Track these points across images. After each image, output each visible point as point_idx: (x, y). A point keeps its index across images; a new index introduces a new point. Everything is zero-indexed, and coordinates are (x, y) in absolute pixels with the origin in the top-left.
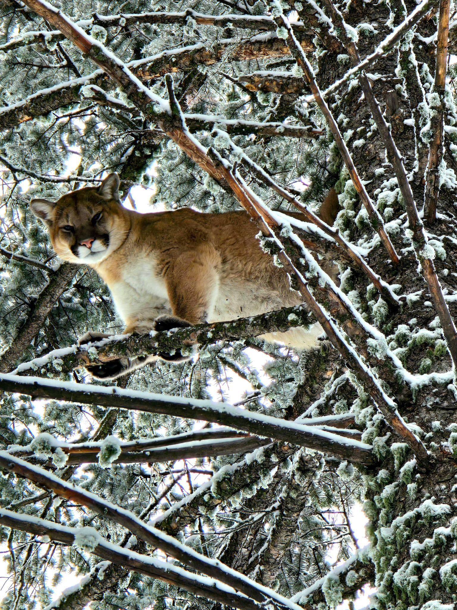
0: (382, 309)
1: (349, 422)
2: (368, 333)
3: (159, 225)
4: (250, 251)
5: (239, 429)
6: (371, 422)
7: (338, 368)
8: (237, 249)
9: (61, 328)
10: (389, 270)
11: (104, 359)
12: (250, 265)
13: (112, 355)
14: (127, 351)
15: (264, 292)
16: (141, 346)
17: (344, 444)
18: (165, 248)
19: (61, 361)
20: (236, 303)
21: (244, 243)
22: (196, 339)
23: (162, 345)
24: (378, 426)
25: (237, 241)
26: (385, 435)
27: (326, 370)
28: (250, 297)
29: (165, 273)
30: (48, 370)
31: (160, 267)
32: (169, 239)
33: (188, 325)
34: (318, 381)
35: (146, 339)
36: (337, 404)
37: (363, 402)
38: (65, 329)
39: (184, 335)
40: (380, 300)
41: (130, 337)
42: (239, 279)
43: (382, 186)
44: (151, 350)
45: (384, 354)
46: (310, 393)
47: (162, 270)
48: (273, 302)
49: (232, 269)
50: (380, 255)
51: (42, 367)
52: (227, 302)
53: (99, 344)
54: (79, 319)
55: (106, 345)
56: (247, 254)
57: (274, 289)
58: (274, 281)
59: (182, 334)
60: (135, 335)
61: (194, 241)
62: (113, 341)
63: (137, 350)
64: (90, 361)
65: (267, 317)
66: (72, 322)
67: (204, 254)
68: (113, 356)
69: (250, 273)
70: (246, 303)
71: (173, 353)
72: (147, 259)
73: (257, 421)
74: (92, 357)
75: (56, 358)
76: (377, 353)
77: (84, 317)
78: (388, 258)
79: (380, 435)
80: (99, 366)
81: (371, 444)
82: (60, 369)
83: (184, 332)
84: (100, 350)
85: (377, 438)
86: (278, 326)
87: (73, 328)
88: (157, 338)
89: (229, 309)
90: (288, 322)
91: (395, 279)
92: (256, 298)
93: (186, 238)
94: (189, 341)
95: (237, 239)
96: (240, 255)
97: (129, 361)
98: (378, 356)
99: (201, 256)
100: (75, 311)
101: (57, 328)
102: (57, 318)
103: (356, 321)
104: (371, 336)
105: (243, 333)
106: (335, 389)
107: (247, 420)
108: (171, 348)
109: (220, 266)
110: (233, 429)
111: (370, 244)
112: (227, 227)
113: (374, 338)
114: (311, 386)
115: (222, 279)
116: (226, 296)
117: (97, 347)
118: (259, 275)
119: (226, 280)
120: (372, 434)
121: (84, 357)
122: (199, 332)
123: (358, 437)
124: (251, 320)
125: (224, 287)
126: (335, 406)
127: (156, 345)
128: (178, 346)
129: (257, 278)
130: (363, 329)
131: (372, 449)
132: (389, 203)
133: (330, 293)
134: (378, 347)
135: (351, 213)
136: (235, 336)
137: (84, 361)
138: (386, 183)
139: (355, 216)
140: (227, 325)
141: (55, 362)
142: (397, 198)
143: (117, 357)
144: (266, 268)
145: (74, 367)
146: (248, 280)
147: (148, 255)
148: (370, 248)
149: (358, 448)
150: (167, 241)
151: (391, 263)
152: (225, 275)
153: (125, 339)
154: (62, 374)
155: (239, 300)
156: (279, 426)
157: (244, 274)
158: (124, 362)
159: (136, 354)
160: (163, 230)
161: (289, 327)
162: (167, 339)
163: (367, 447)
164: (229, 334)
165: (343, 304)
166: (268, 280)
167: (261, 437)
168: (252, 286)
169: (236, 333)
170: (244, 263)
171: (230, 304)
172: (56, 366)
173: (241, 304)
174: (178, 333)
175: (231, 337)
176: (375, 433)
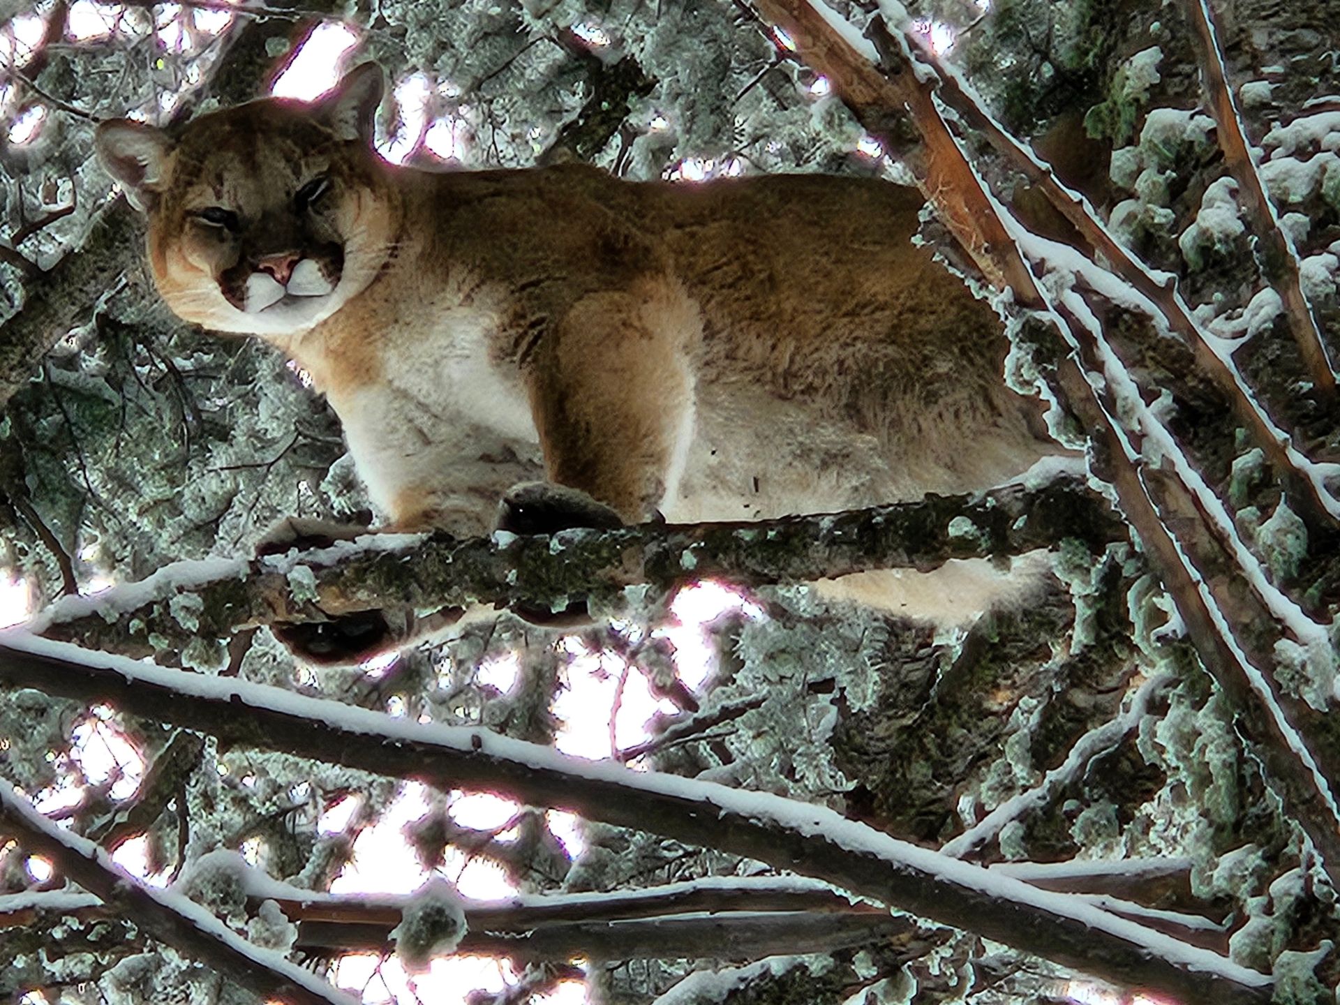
0: (1290, 540)
1: (1166, 886)
2: (1279, 621)
3: (503, 208)
4: (788, 306)
5: (856, 892)
6: (1261, 900)
7: (1057, 689)
8: (748, 298)
9: (44, 449)
10: (1305, 416)
11: (335, 605)
12: (788, 347)
13: (362, 595)
14: (414, 587)
15: (830, 435)
16: (460, 574)
17: (1185, 965)
18: (524, 281)
19: (196, 601)
20: (741, 465)
21: (771, 278)
22: (640, 570)
23: (530, 579)
24: (1287, 917)
25: (747, 273)
26: (1311, 945)
27: (997, 687)
28: (786, 449)
29: (526, 354)
30: (151, 626)
31: (513, 332)
32: (535, 249)
33: (617, 524)
34: (965, 716)
35: (479, 555)
36: (1086, 813)
37: (1220, 829)
38: (53, 454)
39: (605, 554)
40: (1282, 509)
41: (424, 543)
42: (756, 389)
43: (1267, 139)
44: (491, 591)
45: (1328, 694)
46: (934, 751)
47: (517, 344)
48: (860, 468)
49: (731, 356)
50: (1271, 363)
51: (134, 615)
52: (713, 460)
53: (324, 556)
54: (98, 423)
55: (344, 561)
56: (780, 312)
57: (863, 427)
58: (864, 402)
59: (596, 550)
60: (442, 537)
61: (616, 264)
62: (367, 551)
63: (446, 586)
64: (291, 606)
65: (879, 519)
66: (76, 433)
67: (651, 306)
68: (364, 599)
69: (789, 375)
70: (772, 468)
71: (560, 605)
72: (465, 311)
73: (919, 871)
74: (299, 597)
75: (181, 590)
76: (1305, 689)
77: (117, 421)
78: (1298, 375)
79: (1294, 943)
80: (316, 626)
81: (1267, 970)
82: (192, 625)
83: (602, 545)
84: (327, 576)
85: (1287, 955)
86: (911, 552)
87: (78, 452)
88: (514, 555)
89: (717, 479)
90: (945, 543)
91: (1323, 445)
92: (805, 453)
93: (588, 252)
94: (618, 573)
95: (744, 266)
96: (755, 317)
97: (410, 616)
98: (1310, 696)
99: (643, 313)
100: (89, 398)
101: (31, 449)
102: (31, 416)
103: (1245, 583)
104: (1287, 632)
105: (796, 562)
106: (1083, 766)
107: (887, 864)
108: (558, 591)
109: (701, 349)
110: (821, 885)
111: (1236, 324)
112: (713, 228)
113: (1294, 638)
114: (941, 733)
115: (705, 386)
116: (713, 441)
117: (316, 567)
118: (817, 382)
119: (715, 388)
120: (1265, 936)
121: (272, 595)
122: (652, 548)
123: (1217, 942)
124: (826, 523)
125: (706, 412)
126: (1079, 821)
127: (512, 576)
128: (581, 586)
129: (810, 389)
130: (1264, 607)
131: (1270, 986)
132: (1295, 198)
133: (1173, 486)
134: (1309, 668)
135: (1162, 215)
136: (769, 570)
137: (270, 605)
138: (1277, 131)
139: (1177, 227)
140: (747, 535)
141: (178, 601)
142: (1319, 183)
143: (376, 603)
144: (841, 363)
145: (237, 621)
146: (783, 398)
147: (468, 297)
148: (1236, 335)
149: (1224, 981)
150: (531, 256)
151: (1310, 394)
152: (712, 373)
153: (408, 550)
154: (197, 642)
155: (752, 456)
156: (983, 893)
157: (769, 375)
158: (396, 618)
159: (442, 599)
160: (514, 224)
161: (944, 559)
162: (548, 561)
163: (1251, 977)
164: (751, 563)
165: (1208, 527)
166: (844, 401)
167: (925, 924)
168: (793, 416)
169: (772, 560)
170: (770, 343)
171: (722, 465)
172: (180, 616)
173: (757, 467)
174: (583, 546)
175: (755, 573)
176: (1278, 939)
